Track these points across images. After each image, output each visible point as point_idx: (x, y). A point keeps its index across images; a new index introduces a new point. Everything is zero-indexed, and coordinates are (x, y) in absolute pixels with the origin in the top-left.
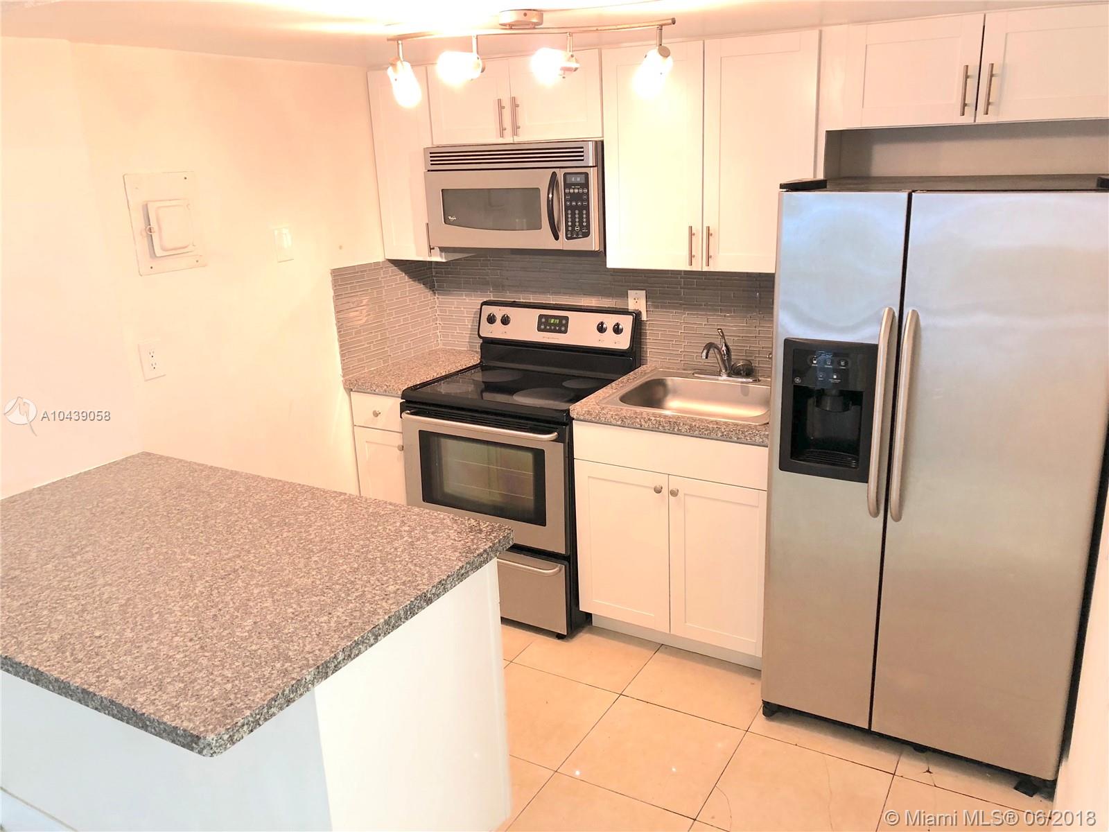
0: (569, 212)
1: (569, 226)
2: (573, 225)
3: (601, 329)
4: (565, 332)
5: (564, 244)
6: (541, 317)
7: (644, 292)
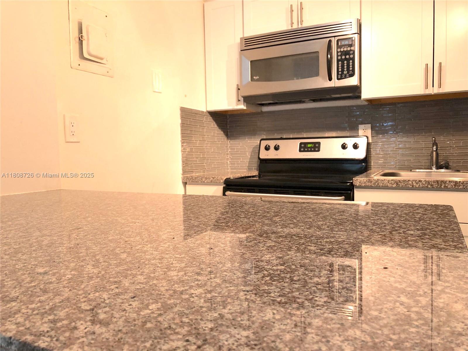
0: (340, 63)
1: (339, 71)
2: (343, 71)
3: (344, 147)
4: (319, 151)
5: (335, 83)
6: (301, 144)
7: (370, 125)
